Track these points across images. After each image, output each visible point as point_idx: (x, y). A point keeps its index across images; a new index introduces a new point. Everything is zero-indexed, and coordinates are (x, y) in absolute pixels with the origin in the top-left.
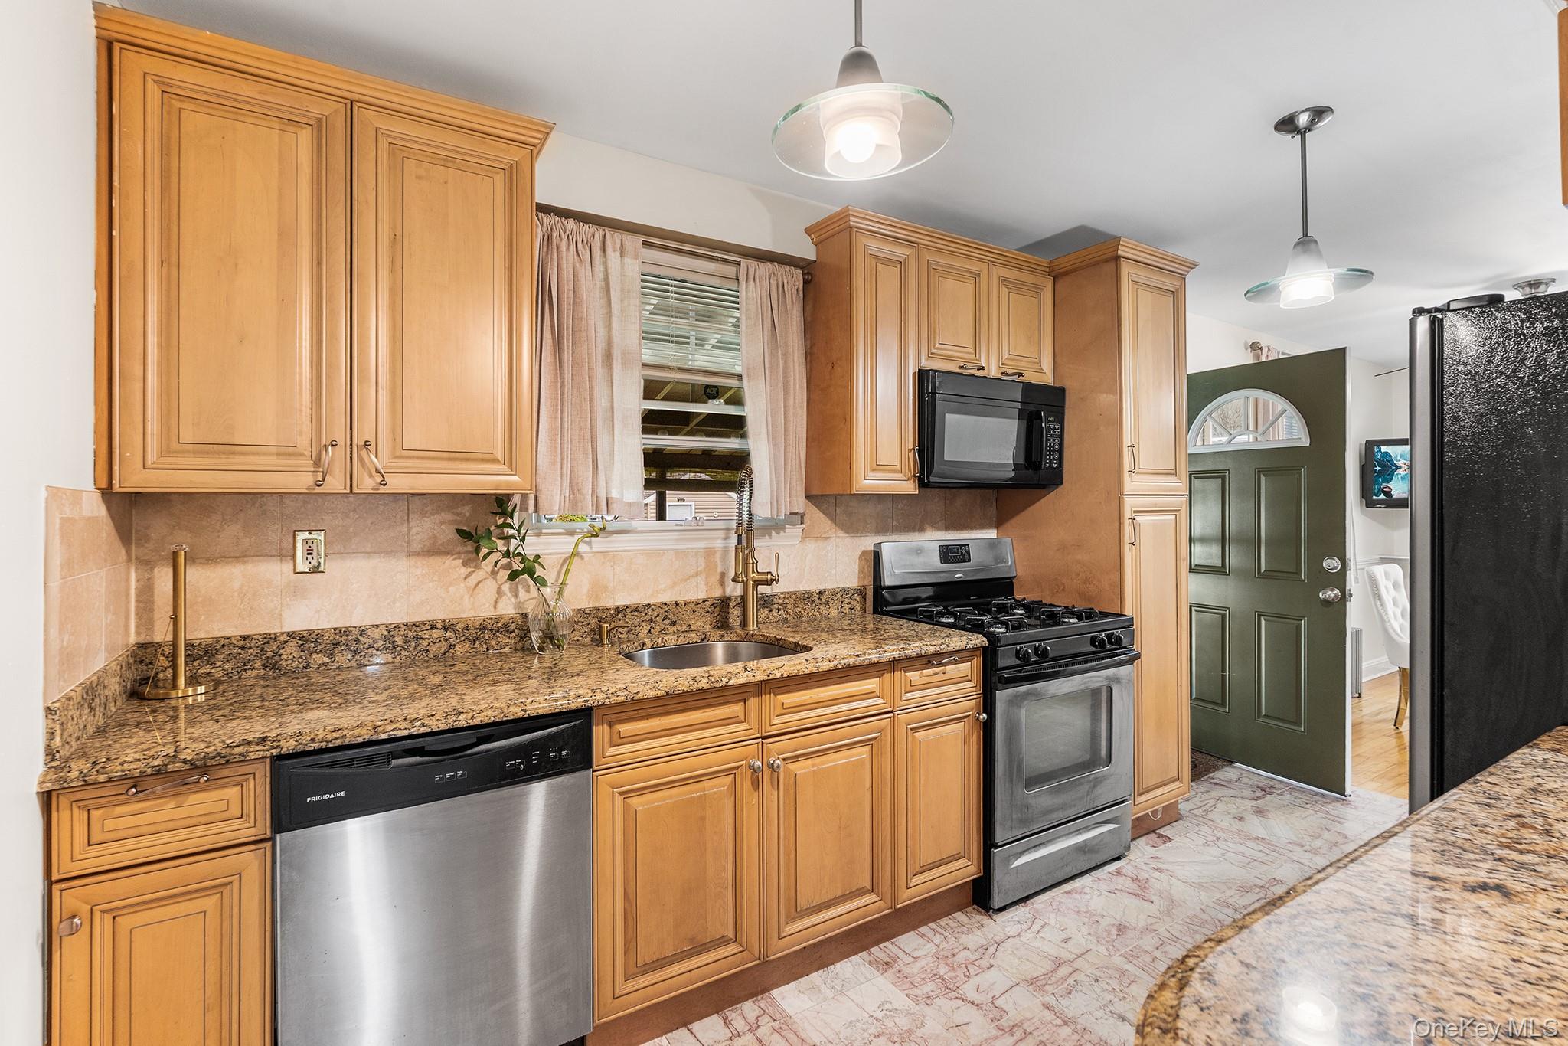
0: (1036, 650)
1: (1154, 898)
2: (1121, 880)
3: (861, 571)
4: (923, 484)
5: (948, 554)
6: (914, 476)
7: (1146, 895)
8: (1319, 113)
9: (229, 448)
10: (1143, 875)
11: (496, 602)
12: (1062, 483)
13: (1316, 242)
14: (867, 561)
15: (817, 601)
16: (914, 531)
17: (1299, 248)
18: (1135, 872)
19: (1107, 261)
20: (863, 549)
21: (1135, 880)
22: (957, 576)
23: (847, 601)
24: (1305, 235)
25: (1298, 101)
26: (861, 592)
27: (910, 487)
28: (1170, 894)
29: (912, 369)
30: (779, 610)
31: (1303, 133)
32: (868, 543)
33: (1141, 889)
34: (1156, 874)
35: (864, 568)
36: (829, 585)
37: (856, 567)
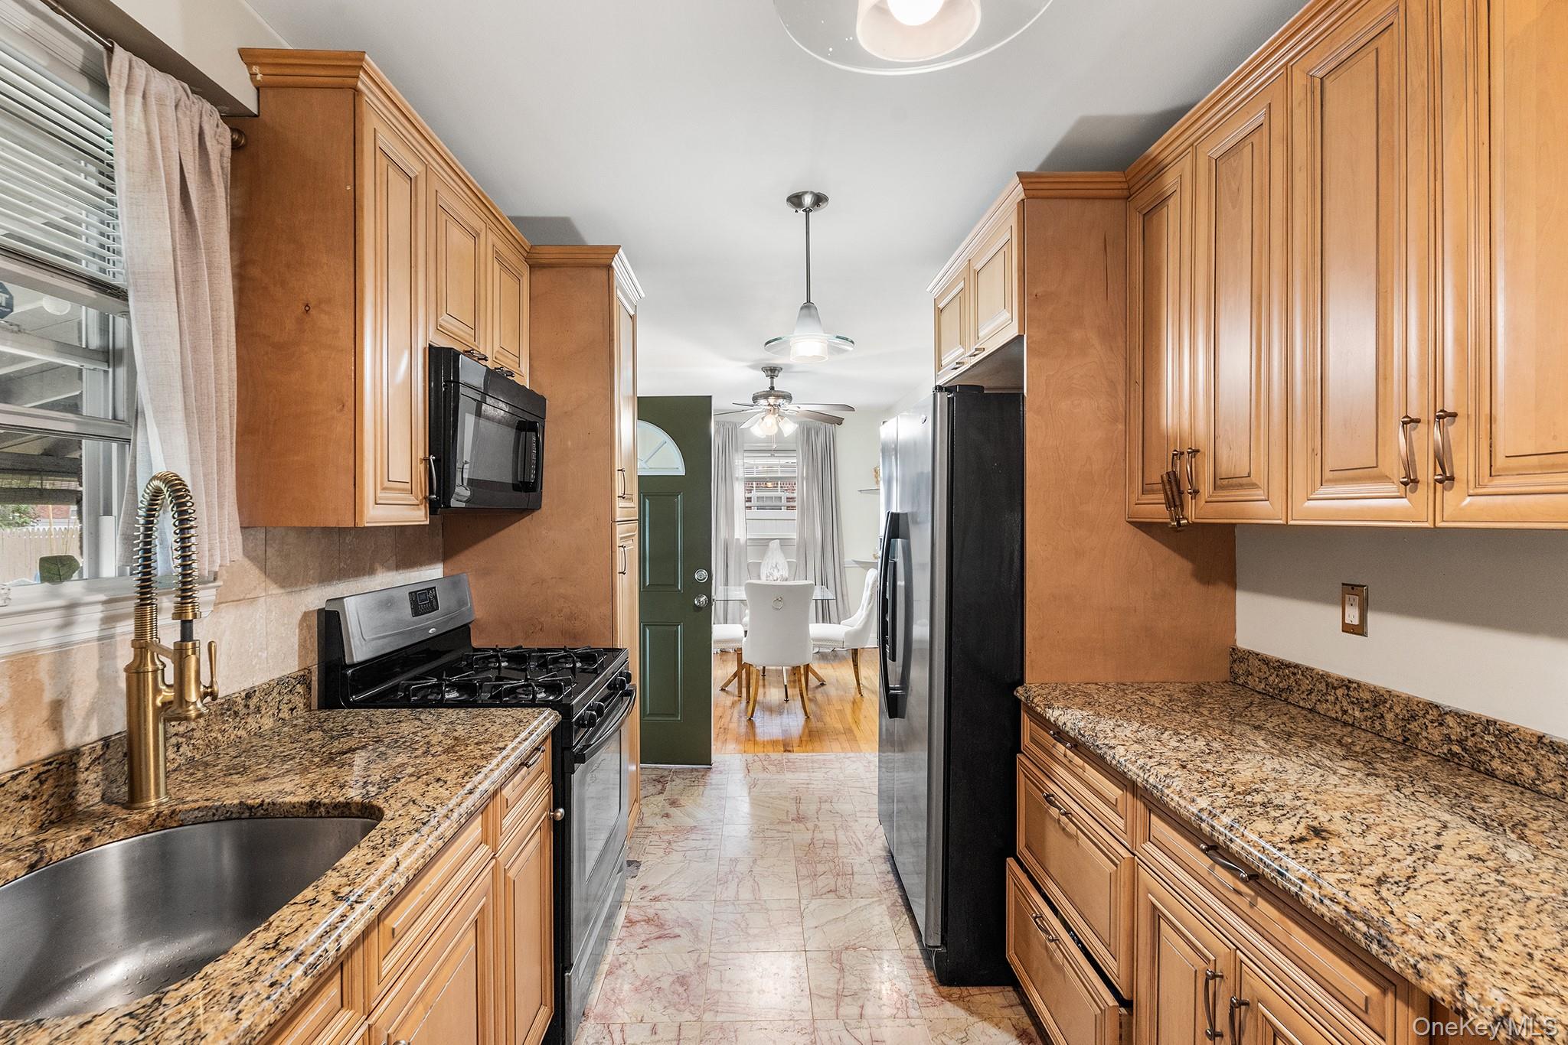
1: (677, 931)
2: (638, 929)
3: (303, 646)
4: (433, 508)
5: (423, 601)
6: (425, 498)
7: (669, 931)
8: (819, 200)
10: (651, 912)
12: (539, 507)
14: (309, 627)
15: (244, 711)
16: (364, 575)
17: (805, 311)
18: (642, 913)
19: (597, 266)
20: (304, 609)
21: (648, 921)
22: (430, 631)
23: (286, 698)
24: (809, 301)
25: (804, 183)
26: (304, 679)
27: (419, 516)
28: (683, 918)
29: (421, 345)
30: (178, 746)
31: (808, 211)
32: (315, 598)
33: (661, 929)
34: (658, 905)
35: (305, 641)
36: (259, 679)
37: (295, 641)
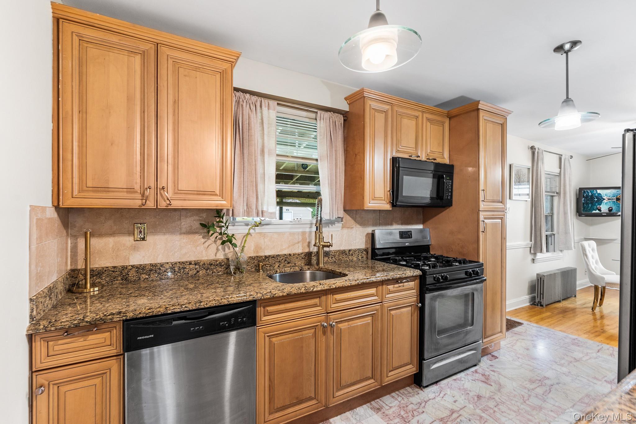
0: (442, 277)
1: (492, 384)
2: (477, 375)
3: (366, 242)
4: (393, 205)
5: (404, 235)
6: (390, 202)
7: (489, 382)
8: (574, 43)
9: (107, 189)
10: (487, 373)
11: (216, 253)
12: (452, 205)
13: (572, 101)
14: (369, 237)
15: (348, 254)
16: (388, 225)
17: (564, 104)
18: (483, 372)
19: (474, 111)
20: (367, 232)
21: (483, 375)
22: (406, 244)
23: (360, 254)
24: (567, 97)
25: (565, 38)
26: (366, 250)
27: (388, 207)
28: (499, 382)
29: (389, 157)
30: (332, 258)
31: (567, 52)
32: (369, 230)
33: (486, 380)
34: (493, 373)
36: (353, 247)
37: (364, 240)
